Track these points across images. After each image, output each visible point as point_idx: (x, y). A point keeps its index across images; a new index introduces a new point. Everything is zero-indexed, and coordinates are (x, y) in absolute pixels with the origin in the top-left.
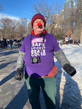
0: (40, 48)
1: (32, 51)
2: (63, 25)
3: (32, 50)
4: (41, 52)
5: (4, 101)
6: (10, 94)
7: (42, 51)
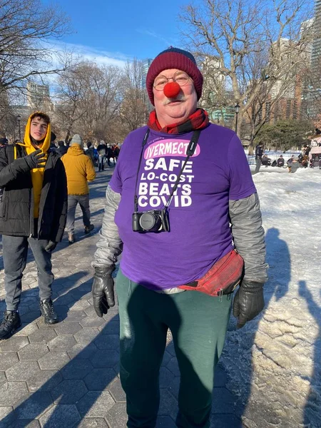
0: (173, 178)
1: (142, 188)
2: (306, 85)
3: (141, 184)
4: (175, 193)
5: (37, 367)
6: (60, 343)
7: (181, 189)
